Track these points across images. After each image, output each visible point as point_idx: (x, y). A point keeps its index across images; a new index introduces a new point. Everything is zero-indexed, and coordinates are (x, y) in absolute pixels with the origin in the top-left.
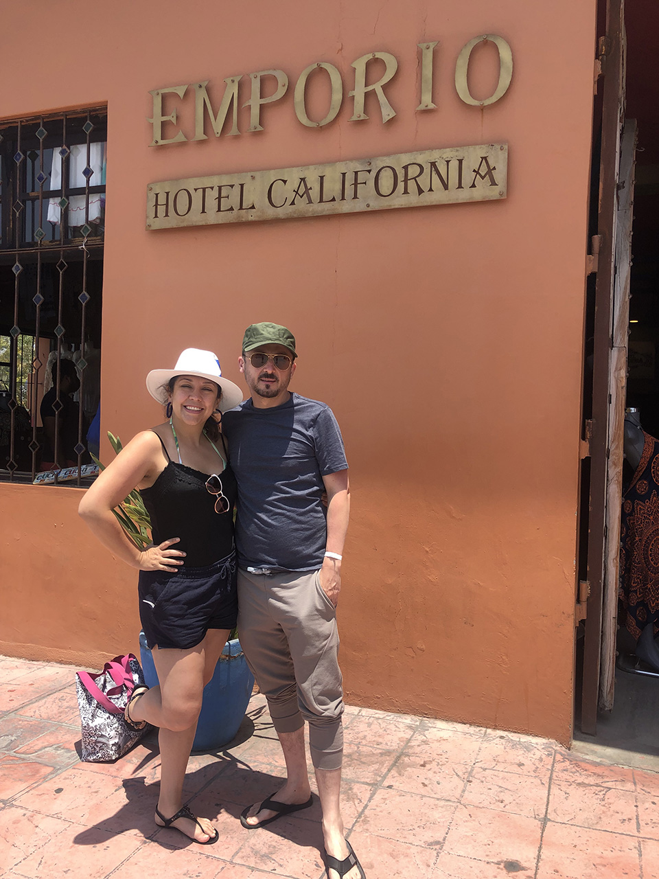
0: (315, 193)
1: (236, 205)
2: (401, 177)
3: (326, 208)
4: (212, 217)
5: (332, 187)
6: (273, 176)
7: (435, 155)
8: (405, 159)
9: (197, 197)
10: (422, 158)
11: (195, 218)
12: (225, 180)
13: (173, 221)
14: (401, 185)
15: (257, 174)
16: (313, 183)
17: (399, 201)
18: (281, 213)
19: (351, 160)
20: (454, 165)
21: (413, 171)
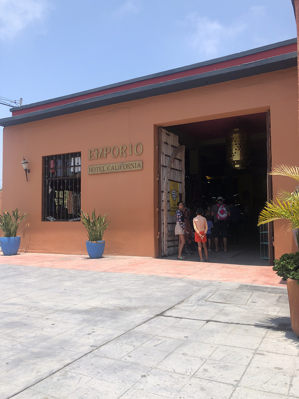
0: (115, 168)
1: (103, 171)
2: (127, 166)
3: (116, 171)
4: (99, 172)
5: (117, 168)
6: (108, 165)
8: (128, 163)
9: (96, 169)
10: (130, 163)
11: (96, 172)
12: (101, 166)
13: (92, 173)
14: (127, 167)
15: (106, 165)
16: (114, 167)
17: (127, 170)
18: (110, 171)
19: (120, 163)
20: (135, 164)
21: (129, 165)
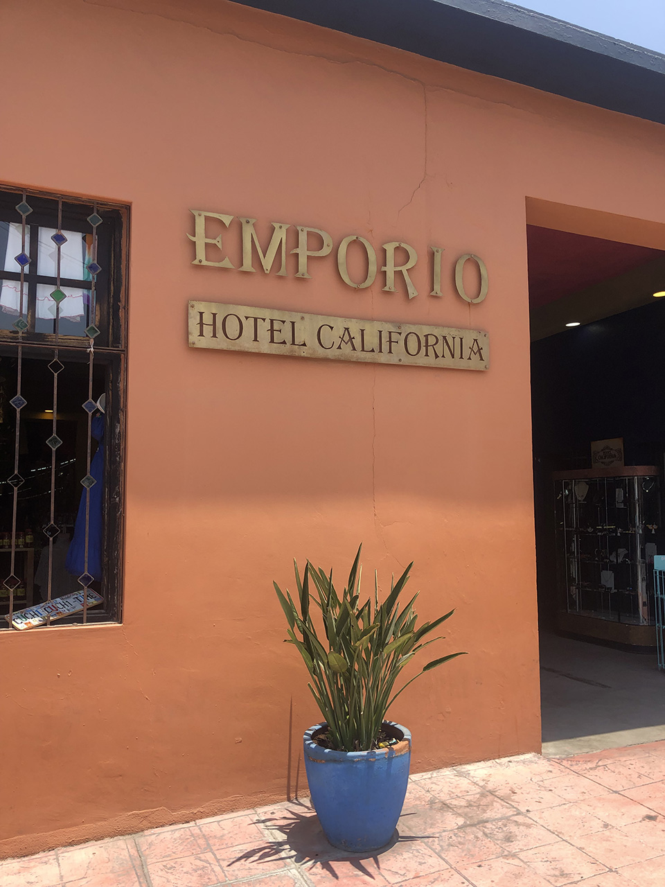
0: (357, 342)
1: (289, 339)
2: (423, 343)
3: (367, 357)
4: (265, 346)
5: (371, 341)
6: (321, 321)
7: (445, 332)
8: (426, 330)
9: (248, 326)
10: (437, 332)
11: (246, 343)
12: (276, 315)
13: (221, 343)
15: (307, 316)
16: (355, 333)
20: (458, 341)
21: (432, 340)
